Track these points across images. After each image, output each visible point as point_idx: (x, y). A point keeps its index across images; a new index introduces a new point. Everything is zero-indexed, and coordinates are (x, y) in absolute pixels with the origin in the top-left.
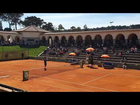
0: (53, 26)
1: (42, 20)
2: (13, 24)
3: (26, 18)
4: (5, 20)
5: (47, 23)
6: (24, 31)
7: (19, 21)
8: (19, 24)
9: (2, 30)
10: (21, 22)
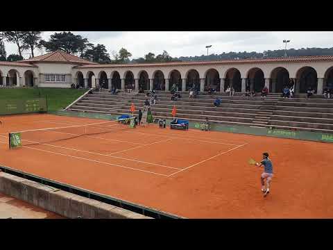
1: (86, 40)
2: (27, 48)
3: (52, 36)
4: (10, 40)
5: (95, 46)
7: (38, 42)
8: (39, 46)
9: (3, 59)
10: (42, 42)
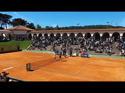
0: (34, 25)
1: (26, 21)
2: (4, 24)
3: (13, 20)
5: (30, 23)
6: (15, 30)
7: (8, 22)
